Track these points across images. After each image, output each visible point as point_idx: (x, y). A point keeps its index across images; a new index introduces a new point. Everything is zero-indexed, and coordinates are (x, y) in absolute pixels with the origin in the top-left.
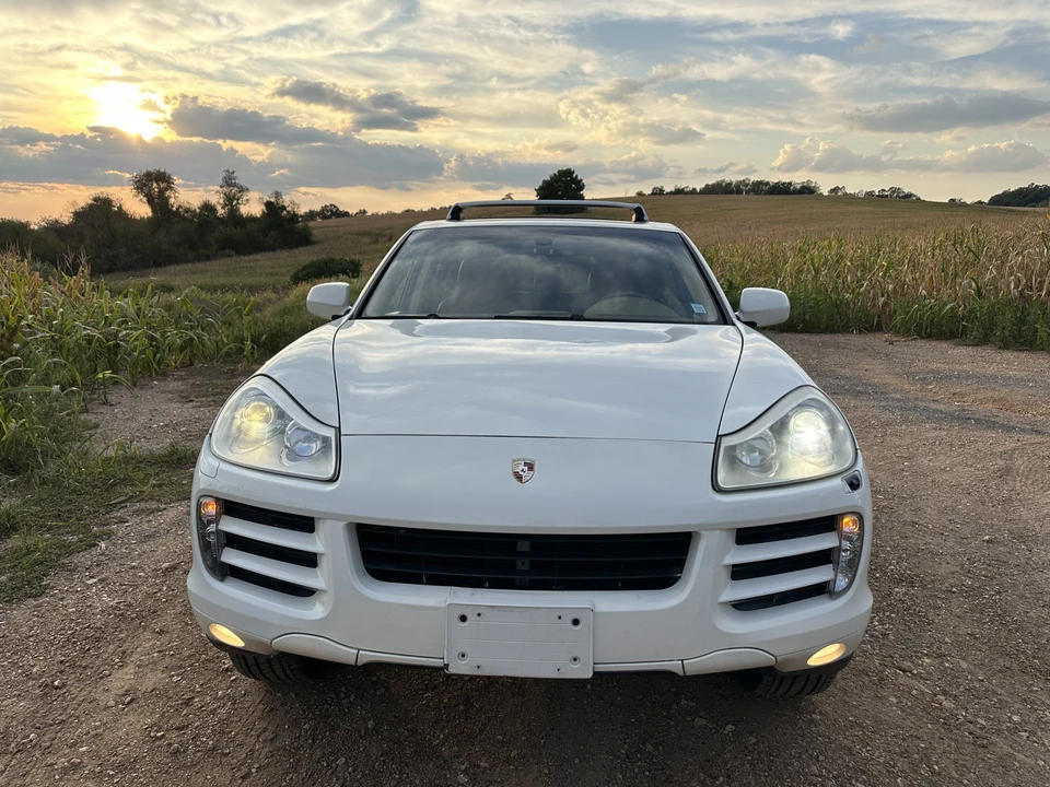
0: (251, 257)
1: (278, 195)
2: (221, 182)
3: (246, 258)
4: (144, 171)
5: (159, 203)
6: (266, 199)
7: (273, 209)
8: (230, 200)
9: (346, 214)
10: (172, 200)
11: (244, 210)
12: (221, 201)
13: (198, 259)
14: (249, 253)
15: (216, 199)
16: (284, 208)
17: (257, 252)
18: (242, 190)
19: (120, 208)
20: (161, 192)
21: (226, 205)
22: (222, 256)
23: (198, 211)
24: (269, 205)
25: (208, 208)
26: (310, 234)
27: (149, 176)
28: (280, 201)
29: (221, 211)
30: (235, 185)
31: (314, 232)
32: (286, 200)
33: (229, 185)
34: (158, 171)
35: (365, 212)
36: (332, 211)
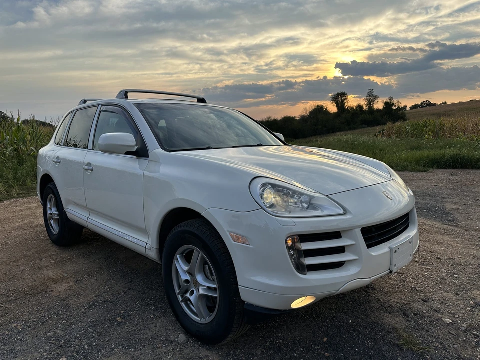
0: (373, 128)
1: (391, 99)
2: (366, 95)
3: (371, 129)
4: (337, 93)
5: (341, 106)
6: (385, 101)
7: (388, 105)
8: (370, 103)
9: (435, 105)
10: (346, 105)
11: (376, 107)
12: (366, 104)
13: (350, 129)
14: (374, 126)
15: (363, 103)
16: (393, 105)
17: (377, 126)
18: (376, 98)
19: (326, 109)
20: (343, 101)
21: (368, 105)
22: (361, 128)
23: (355, 108)
24: (386, 104)
25: (360, 107)
26: (405, 116)
27: (338, 95)
28: (392, 102)
29: (365, 108)
30: (373, 96)
31: (407, 115)
32: (395, 101)
33: (370, 96)
34: (342, 92)
35: (446, 103)
36: (427, 104)
